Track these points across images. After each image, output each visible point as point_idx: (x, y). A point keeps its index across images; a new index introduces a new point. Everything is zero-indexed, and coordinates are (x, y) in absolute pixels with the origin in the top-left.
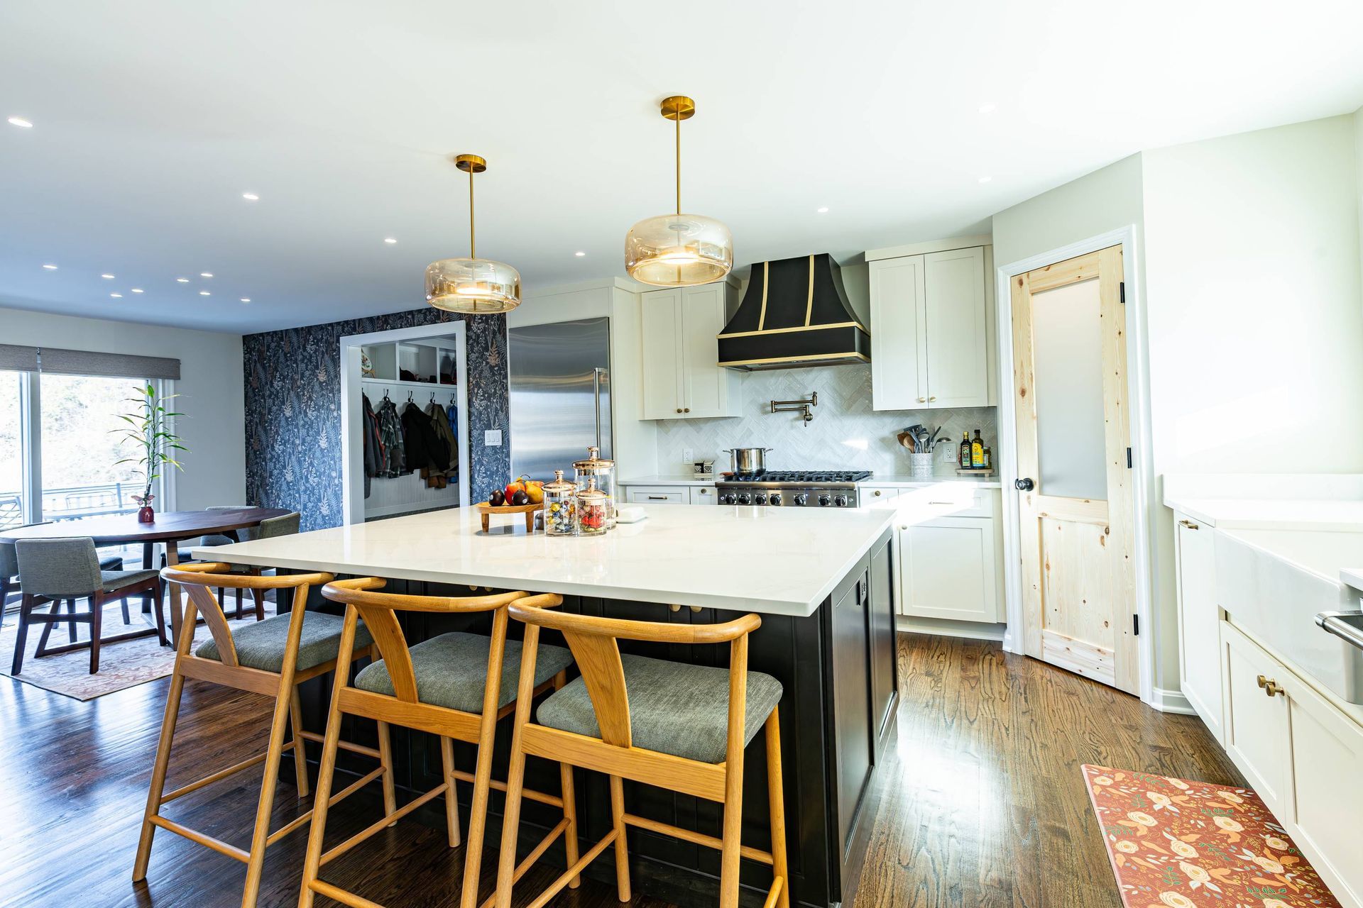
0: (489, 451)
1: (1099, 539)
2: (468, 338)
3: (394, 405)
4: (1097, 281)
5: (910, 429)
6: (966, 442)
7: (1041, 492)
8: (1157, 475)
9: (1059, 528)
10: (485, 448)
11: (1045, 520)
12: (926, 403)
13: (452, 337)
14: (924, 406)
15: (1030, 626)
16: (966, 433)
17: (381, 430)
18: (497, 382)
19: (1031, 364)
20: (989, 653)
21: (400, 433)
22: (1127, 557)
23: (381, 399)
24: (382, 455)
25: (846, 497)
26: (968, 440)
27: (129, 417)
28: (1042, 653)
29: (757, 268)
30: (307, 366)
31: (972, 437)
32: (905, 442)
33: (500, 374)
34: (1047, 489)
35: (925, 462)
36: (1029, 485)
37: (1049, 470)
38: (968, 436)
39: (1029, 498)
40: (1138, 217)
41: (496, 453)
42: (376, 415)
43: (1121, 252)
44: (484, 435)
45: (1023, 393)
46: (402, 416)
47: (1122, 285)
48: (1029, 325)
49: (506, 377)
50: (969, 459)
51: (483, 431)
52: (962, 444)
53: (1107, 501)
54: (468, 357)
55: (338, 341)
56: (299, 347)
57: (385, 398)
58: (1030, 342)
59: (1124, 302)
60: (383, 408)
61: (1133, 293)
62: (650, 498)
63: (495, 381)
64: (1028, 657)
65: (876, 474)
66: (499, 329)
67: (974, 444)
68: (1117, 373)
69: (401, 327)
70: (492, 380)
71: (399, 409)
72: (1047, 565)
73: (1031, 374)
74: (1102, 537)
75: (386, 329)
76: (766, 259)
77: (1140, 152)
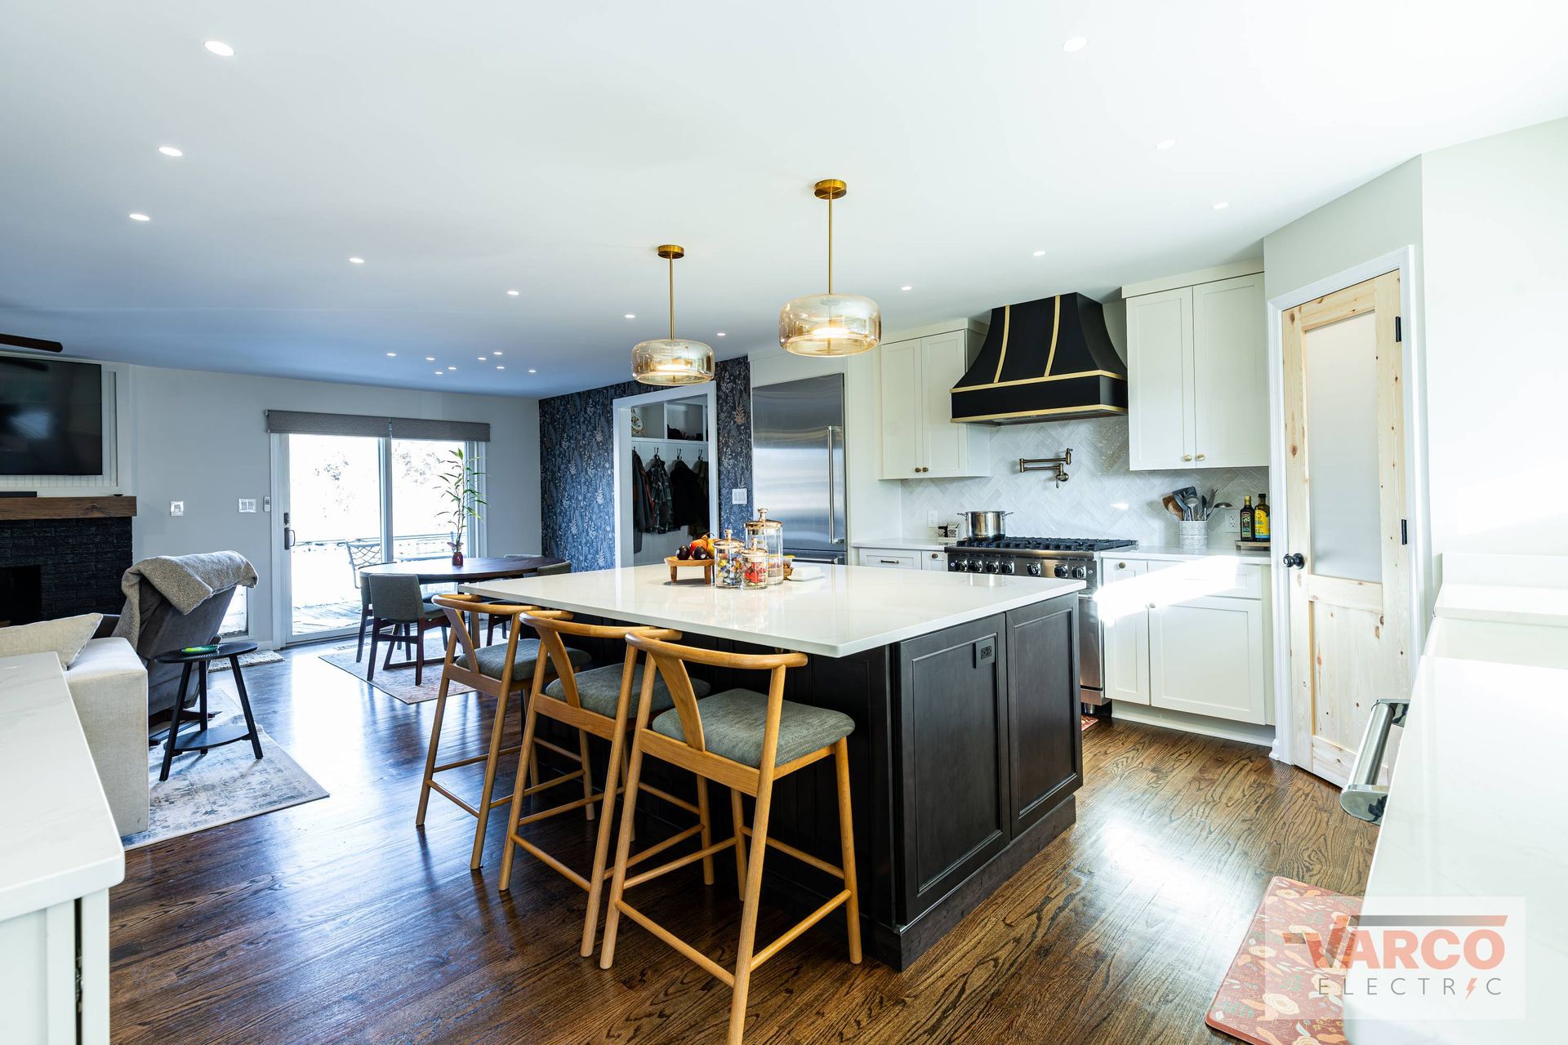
0: (735, 509)
1: (1374, 629)
2: (718, 398)
3: (663, 463)
4: (1372, 316)
5: (1176, 493)
6: (1248, 509)
7: (1313, 571)
8: (1435, 554)
9: (1332, 615)
10: (732, 506)
11: (1317, 606)
12: (1193, 461)
13: (703, 398)
14: (1192, 465)
15: (1300, 730)
16: (1247, 498)
17: (650, 487)
18: (743, 440)
19: (1302, 417)
20: (1249, 758)
21: (668, 490)
22: (1402, 653)
23: (651, 457)
24: (651, 510)
25: (1084, 568)
26: (1250, 506)
28: (1312, 764)
29: (998, 313)
30: (587, 427)
31: (1255, 502)
32: (1170, 506)
33: (745, 432)
34: (1321, 568)
35: (1196, 532)
36: (1299, 561)
37: (1321, 545)
38: (1250, 501)
39: (1299, 577)
40: (1418, 239)
41: (742, 511)
42: (647, 473)
43: (1399, 280)
44: (730, 494)
45: (1294, 451)
46: (671, 473)
47: (1398, 320)
48: (1301, 369)
49: (750, 434)
50: (1249, 529)
51: (729, 490)
52: (1242, 511)
53: (1381, 584)
54: (718, 416)
55: (612, 404)
56: (581, 410)
57: (656, 456)
58: (1302, 391)
59: (1400, 340)
60: (653, 466)
61: (1411, 329)
62: (882, 561)
63: (741, 440)
64: (1297, 768)
65: (1143, 543)
66: (745, 388)
67: (1257, 512)
68: (1393, 428)
70: (738, 439)
71: (669, 467)
72: (1319, 658)
73: (1303, 428)
74: (1377, 628)
75: (650, 391)
76: (1007, 302)
77: (1420, 155)
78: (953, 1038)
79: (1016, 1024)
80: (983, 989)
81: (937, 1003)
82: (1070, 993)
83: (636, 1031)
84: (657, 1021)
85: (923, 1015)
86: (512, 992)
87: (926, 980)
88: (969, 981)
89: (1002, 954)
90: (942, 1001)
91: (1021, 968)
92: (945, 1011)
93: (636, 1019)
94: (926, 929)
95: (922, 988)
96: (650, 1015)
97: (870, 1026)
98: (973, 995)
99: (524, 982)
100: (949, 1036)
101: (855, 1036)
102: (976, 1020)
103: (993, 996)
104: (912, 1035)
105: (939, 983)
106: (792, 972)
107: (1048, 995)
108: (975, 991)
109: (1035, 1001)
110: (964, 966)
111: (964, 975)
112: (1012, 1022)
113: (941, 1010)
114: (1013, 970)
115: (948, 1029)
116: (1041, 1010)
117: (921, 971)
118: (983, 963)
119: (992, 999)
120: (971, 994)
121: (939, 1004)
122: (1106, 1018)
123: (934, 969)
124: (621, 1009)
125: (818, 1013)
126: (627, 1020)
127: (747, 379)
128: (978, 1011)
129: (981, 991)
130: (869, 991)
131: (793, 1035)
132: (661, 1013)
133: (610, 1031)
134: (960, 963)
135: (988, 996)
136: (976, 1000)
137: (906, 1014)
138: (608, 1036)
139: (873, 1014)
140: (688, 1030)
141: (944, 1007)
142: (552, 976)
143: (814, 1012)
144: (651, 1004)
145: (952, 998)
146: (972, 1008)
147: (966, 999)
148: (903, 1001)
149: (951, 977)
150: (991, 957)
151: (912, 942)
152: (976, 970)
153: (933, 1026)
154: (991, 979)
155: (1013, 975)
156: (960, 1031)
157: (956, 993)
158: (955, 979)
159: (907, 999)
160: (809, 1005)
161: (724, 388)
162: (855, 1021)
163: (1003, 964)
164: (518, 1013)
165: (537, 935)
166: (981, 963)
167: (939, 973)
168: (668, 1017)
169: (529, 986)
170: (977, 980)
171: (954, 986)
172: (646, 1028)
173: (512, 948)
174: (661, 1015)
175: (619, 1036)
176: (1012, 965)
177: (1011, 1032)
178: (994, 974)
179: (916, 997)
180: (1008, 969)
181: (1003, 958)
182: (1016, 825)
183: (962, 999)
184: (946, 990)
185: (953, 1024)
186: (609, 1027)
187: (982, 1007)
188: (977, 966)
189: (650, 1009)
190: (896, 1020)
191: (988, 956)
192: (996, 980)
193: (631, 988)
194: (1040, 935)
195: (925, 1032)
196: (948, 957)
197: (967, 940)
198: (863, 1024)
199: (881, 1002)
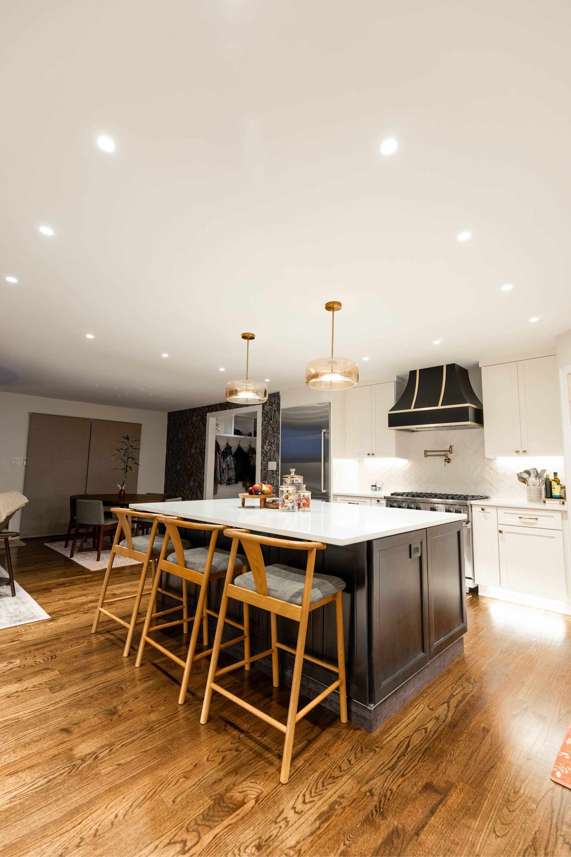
0: (270, 472)
2: (263, 413)
3: (231, 447)
6: (548, 481)
10: (269, 470)
12: (521, 453)
13: (255, 413)
17: (224, 460)
18: (275, 436)
21: (233, 462)
23: (225, 444)
24: (223, 473)
25: (462, 510)
27: (119, 449)
29: (413, 374)
30: (192, 427)
33: (277, 432)
41: (273, 474)
42: (222, 452)
44: (268, 464)
46: (235, 453)
49: (279, 434)
51: (268, 462)
54: (262, 423)
55: (206, 415)
56: (190, 418)
57: (227, 444)
60: (225, 449)
66: (277, 409)
69: (233, 408)
70: (273, 435)
71: (234, 450)
75: (227, 409)
76: (418, 367)
78: (405, 774)
79: (441, 768)
80: (420, 745)
81: (394, 752)
82: (471, 751)
83: (223, 758)
84: (235, 753)
85: (386, 759)
86: (153, 732)
87: (386, 738)
88: (411, 740)
89: (429, 726)
90: (397, 751)
91: (441, 734)
92: (399, 758)
93: (223, 752)
94: (385, 708)
95: (384, 743)
96: (230, 750)
97: (356, 763)
98: (414, 749)
99: (159, 727)
100: (402, 772)
101: (348, 769)
102: (417, 763)
103: (426, 749)
104: (381, 770)
105: (394, 741)
106: (310, 730)
107: (458, 751)
108: (415, 746)
109: (451, 754)
110: (408, 732)
111: (408, 737)
112: (439, 766)
113: (397, 756)
114: (436, 735)
115: (402, 768)
116: (455, 759)
117: (383, 733)
118: (418, 731)
119: (425, 751)
120: (413, 748)
121: (395, 753)
122: (493, 767)
123: (391, 732)
124: (214, 745)
125: (326, 754)
126: (218, 752)
127: (279, 404)
128: (418, 758)
129: (419, 747)
130: (354, 743)
131: (312, 766)
132: (237, 748)
133: (208, 758)
134: (405, 729)
135: (423, 750)
136: (416, 752)
137: (376, 757)
138: (208, 760)
139: (357, 756)
140: (252, 759)
141: (398, 755)
142: (175, 724)
143: (324, 753)
144: (231, 744)
145: (402, 749)
146: (414, 756)
147: (410, 750)
148: (374, 750)
149: (401, 737)
150: (423, 727)
151: (378, 715)
152: (415, 734)
153: (393, 766)
154: (425, 739)
155: (436, 738)
156: (409, 769)
157: (404, 747)
158: (403, 739)
159: (376, 749)
160: (320, 749)
161: (266, 409)
162: (348, 760)
163: (430, 732)
164: (157, 744)
165: (166, 700)
166: (417, 730)
167: (394, 735)
168: (241, 751)
169: (162, 729)
170: (417, 739)
171: (403, 743)
172: (229, 757)
173: (152, 707)
174: (237, 750)
175: (214, 761)
176: (435, 732)
177: (439, 772)
178: (425, 737)
179: (381, 748)
180: (433, 735)
181: (430, 728)
182: (432, 650)
183: (408, 751)
184: (398, 745)
185: (404, 765)
186: (208, 755)
187: (420, 756)
188: (415, 732)
189: (231, 746)
190: (371, 761)
191: (421, 726)
192: (427, 740)
193: (219, 733)
194: (450, 715)
195: (388, 769)
196: (398, 725)
197: (408, 716)
198: (352, 762)
199: (362, 750)
